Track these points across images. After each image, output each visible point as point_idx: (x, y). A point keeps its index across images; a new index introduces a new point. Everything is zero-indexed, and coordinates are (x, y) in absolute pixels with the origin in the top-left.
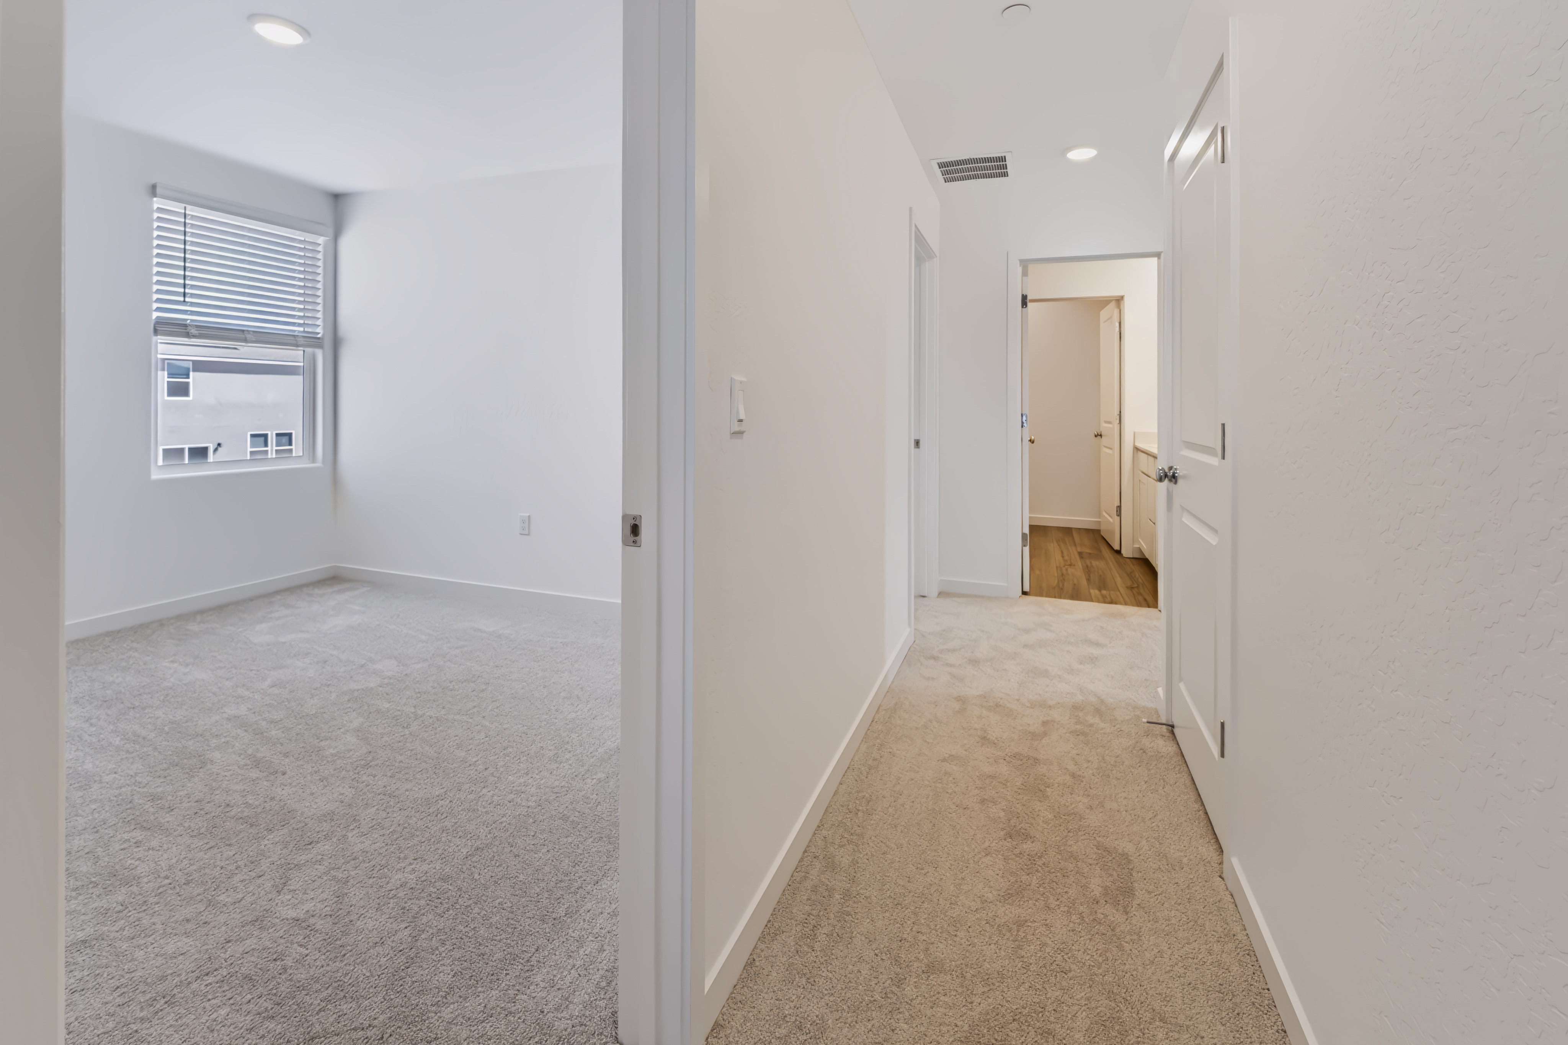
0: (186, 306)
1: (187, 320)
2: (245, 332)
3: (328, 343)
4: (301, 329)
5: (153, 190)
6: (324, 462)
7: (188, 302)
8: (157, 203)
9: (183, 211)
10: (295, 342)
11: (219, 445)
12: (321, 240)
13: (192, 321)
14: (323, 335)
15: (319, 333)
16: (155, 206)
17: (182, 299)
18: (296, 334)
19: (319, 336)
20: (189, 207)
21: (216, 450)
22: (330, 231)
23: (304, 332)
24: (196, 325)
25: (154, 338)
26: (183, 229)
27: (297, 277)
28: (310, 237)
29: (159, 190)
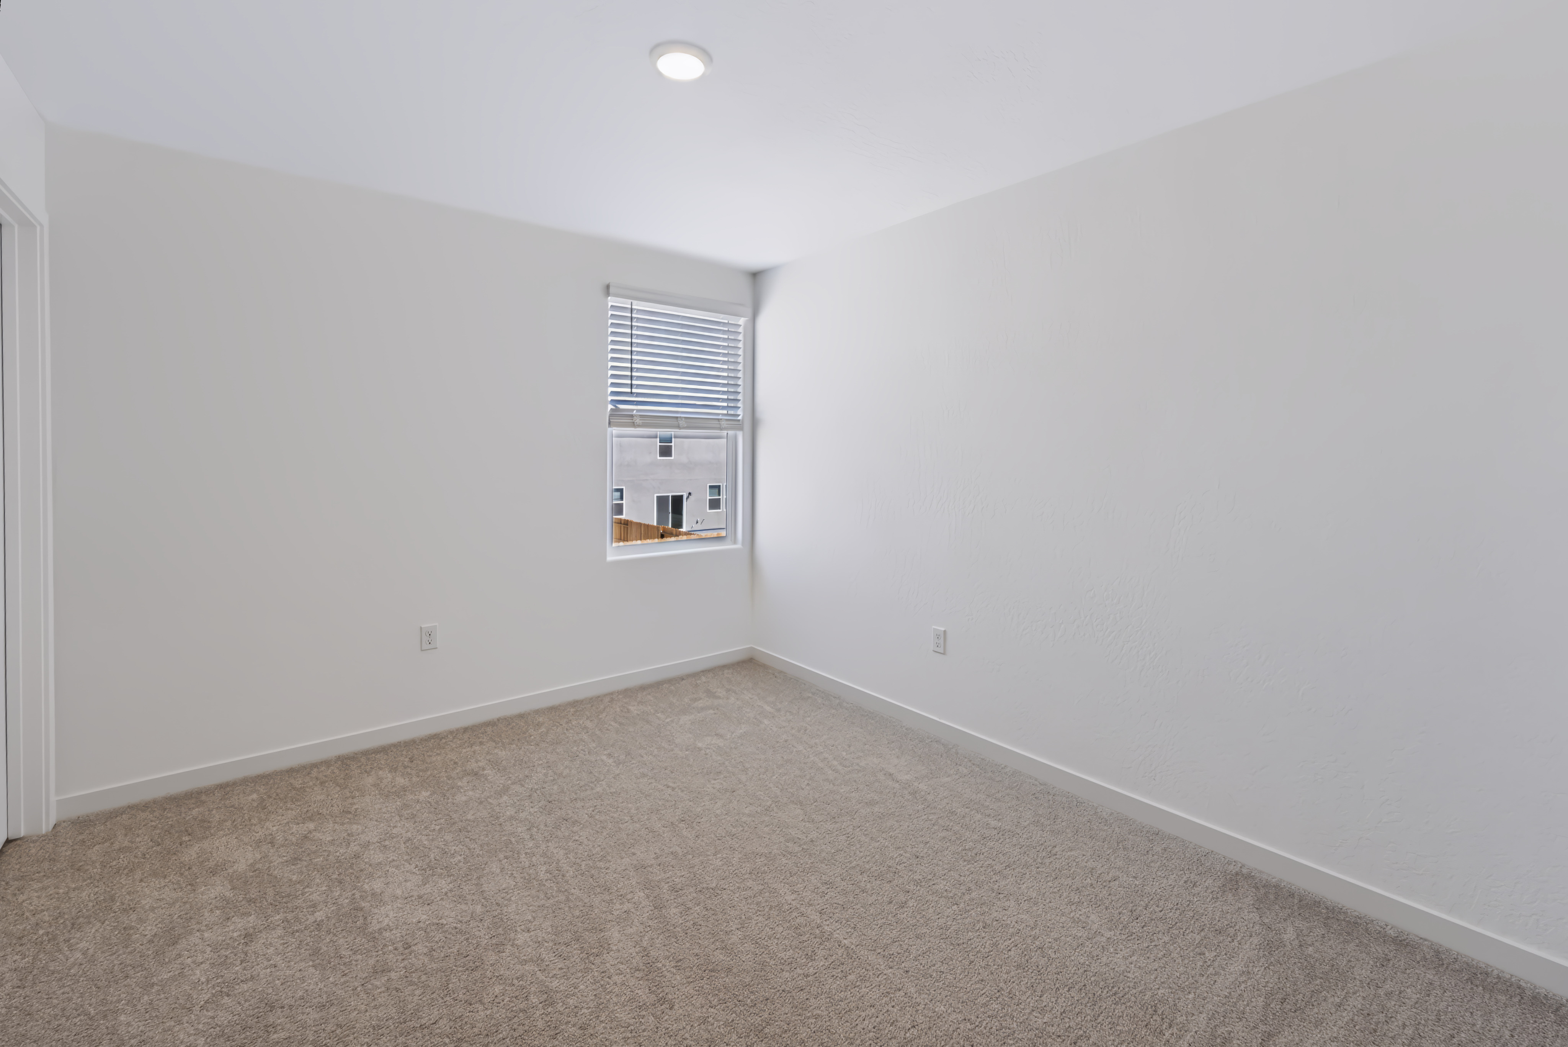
0: (633, 397)
1: (633, 410)
2: (679, 419)
3: (747, 426)
4: (725, 412)
5: (607, 290)
6: (743, 544)
7: (635, 393)
8: (611, 301)
9: (630, 306)
10: (718, 426)
11: (690, 494)
12: (742, 321)
13: (638, 411)
14: (743, 417)
15: (739, 415)
16: (610, 304)
17: (629, 390)
18: (720, 417)
19: (740, 418)
20: (635, 302)
21: (688, 498)
22: (749, 311)
23: (727, 415)
24: (640, 415)
25: (609, 429)
26: (630, 323)
27: (721, 361)
28: (732, 320)
29: (612, 290)
